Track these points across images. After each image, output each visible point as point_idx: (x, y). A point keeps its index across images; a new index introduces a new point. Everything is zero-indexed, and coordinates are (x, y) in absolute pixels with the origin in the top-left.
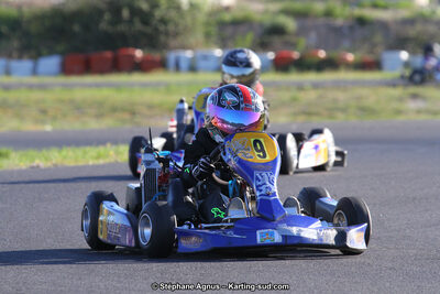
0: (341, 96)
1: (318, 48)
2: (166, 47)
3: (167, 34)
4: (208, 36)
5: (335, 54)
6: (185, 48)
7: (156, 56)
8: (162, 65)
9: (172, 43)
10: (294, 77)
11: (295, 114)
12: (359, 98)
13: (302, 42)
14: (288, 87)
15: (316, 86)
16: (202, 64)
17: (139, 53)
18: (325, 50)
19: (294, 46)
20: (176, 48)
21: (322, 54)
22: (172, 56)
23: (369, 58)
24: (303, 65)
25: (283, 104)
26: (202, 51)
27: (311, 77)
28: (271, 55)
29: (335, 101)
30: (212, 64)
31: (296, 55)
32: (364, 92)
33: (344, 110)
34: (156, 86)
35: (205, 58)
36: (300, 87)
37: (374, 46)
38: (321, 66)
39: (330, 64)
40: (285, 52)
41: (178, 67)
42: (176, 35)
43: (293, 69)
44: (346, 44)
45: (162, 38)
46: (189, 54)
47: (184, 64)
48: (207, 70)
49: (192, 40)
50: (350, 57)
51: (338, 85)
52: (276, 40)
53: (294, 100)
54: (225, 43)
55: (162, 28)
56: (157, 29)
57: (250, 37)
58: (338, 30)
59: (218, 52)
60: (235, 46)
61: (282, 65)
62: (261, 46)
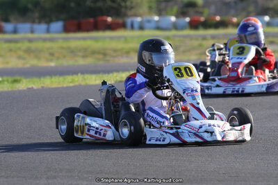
1: (216, 15)
2: (125, 15)
3: (126, 7)
4: (150, 8)
5: (226, 18)
6: (136, 15)
7: (120, 21)
8: (123, 26)
9: (129, 13)
10: (201, 32)
13: (206, 11)
14: (197, 38)
15: (213, 37)
16: (147, 25)
17: (109, 19)
18: (220, 16)
19: (201, 14)
20: (131, 16)
21: (218, 18)
22: (129, 21)
24: (207, 25)
25: (194, 48)
26: (147, 17)
27: (212, 32)
28: (188, 19)
30: (153, 25)
31: (202, 19)
34: (119, 38)
35: (149, 21)
36: (204, 38)
38: (217, 25)
39: (223, 24)
40: (196, 18)
41: (132, 27)
42: (132, 8)
43: (200, 27)
44: (233, 12)
45: (123, 10)
46: (139, 19)
47: (136, 25)
48: (150, 29)
49: (141, 11)
50: (235, 20)
52: (191, 11)
53: (200, 45)
54: (160, 13)
55: (123, 4)
56: (120, 5)
57: (175, 9)
58: (227, 4)
59: (156, 18)
60: (167, 14)
61: (194, 25)
62: (182, 14)
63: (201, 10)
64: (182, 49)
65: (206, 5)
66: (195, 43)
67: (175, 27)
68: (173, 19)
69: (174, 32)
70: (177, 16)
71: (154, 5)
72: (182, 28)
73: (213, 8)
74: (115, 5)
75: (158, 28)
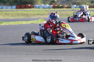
0: (64, 13)
1: (60, 4)
2: (34, 4)
3: (34, 2)
4: (41, 2)
5: (63, 5)
6: (37, 4)
7: (32, 6)
8: (33, 7)
9: (35, 3)
10: (56, 9)
12: (67, 13)
13: (58, 3)
15: (59, 11)
16: (40, 7)
17: (29, 5)
19: (56, 4)
20: (36, 4)
21: (61, 5)
22: (35, 6)
23: (69, 6)
24: (58, 7)
26: (41, 5)
27: (59, 9)
28: (52, 6)
29: (63, 13)
31: (56, 6)
32: (68, 12)
33: (64, 15)
34: (32, 11)
35: (41, 6)
37: (70, 4)
38: (61, 7)
39: (62, 7)
40: (55, 5)
41: (36, 8)
42: (36, 2)
43: (56, 8)
44: (65, 4)
45: (33, 3)
46: (38, 5)
47: (37, 7)
48: (41, 8)
49: (39, 3)
50: (66, 6)
51: (63, 11)
52: (53, 3)
54: (44, 3)
55: (33, 1)
56: (32, 1)
57: (49, 2)
58: (64, 1)
59: (43, 5)
60: (46, 4)
61: (54, 7)
62: (51, 4)
63: (56, 3)
65: (58, 1)
67: (49, 8)
68: (48, 5)
69: (48, 9)
71: (42, 1)
72: (51, 8)
73: (59, 3)
74: (31, 1)
75: (44, 8)
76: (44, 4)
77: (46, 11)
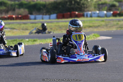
2: (84, 11)
3: (84, 7)
4: (95, 7)
6: (89, 11)
7: (81, 13)
8: (83, 16)
9: (86, 10)
10: (118, 18)
11: (118, 28)
13: (120, 9)
14: (116, 21)
16: (93, 15)
17: (77, 13)
19: (118, 10)
22: (85, 13)
24: (120, 15)
25: (114, 25)
28: (112, 12)
30: (96, 15)
31: (118, 12)
35: (94, 13)
36: (119, 21)
40: (116, 11)
41: (87, 16)
42: (87, 7)
43: (118, 16)
45: (83, 8)
46: (90, 12)
47: (89, 15)
48: (95, 17)
49: (91, 9)
52: (113, 8)
53: (117, 24)
55: (83, 6)
56: (81, 6)
57: (106, 8)
59: (98, 12)
60: (102, 10)
61: (115, 15)
62: (109, 10)
63: (118, 8)
64: (109, 25)
65: (120, 6)
66: (115, 23)
67: (106, 16)
68: (105, 12)
69: (106, 18)
70: (107, 11)
71: (97, 6)
72: (109, 16)
74: (79, 6)
75: (99, 16)
76: (99, 10)
77: (103, 21)
